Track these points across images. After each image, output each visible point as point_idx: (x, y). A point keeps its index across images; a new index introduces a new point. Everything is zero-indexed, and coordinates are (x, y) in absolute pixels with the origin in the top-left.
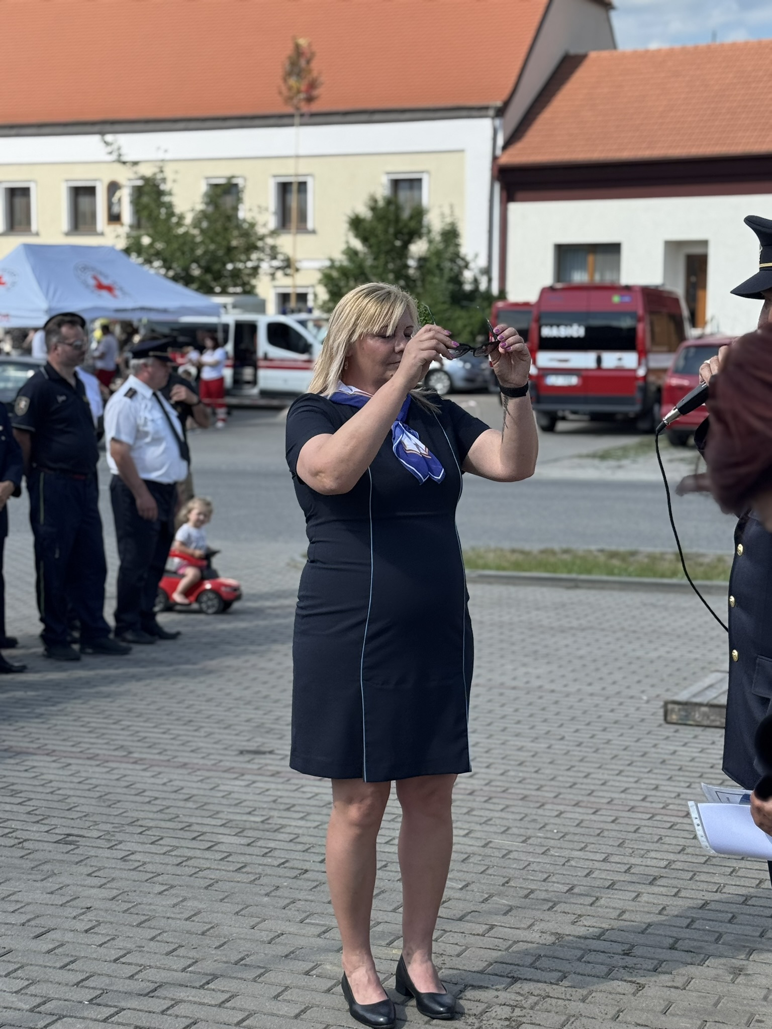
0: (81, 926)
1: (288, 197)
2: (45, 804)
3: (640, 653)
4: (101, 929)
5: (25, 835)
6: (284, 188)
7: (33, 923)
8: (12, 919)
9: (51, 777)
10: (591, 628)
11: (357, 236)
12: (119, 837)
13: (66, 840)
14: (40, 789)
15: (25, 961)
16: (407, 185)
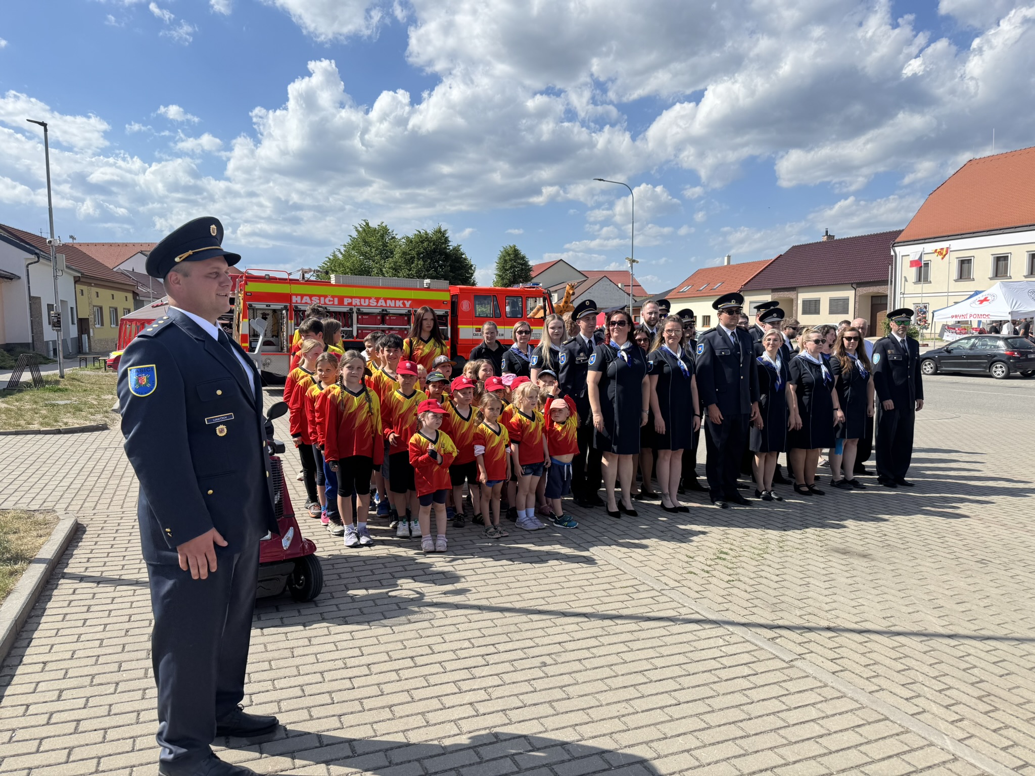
0: (982, 604)
2: (973, 542)
4: (993, 608)
5: (960, 555)
7: (956, 597)
8: (946, 592)
9: (980, 531)
12: (1011, 566)
13: (981, 561)
14: (972, 535)
15: (948, 613)
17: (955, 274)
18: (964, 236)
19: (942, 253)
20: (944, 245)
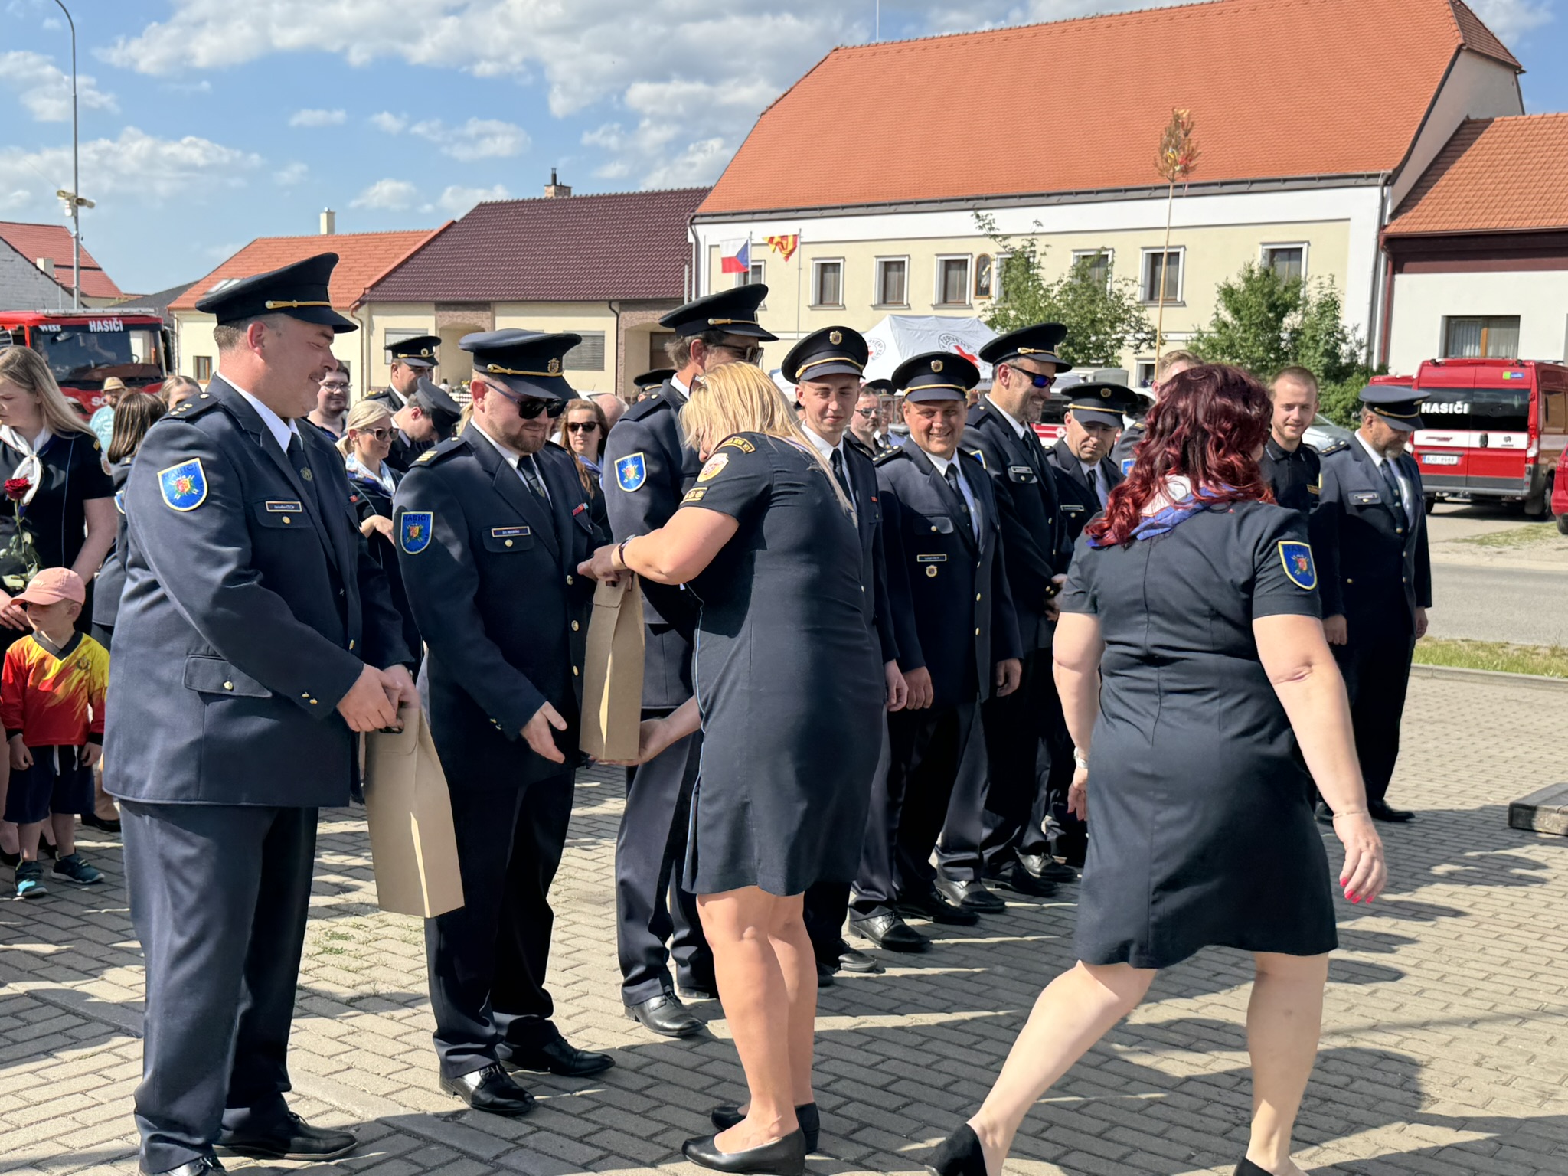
1: (1158, 268)
3: (1494, 752)
6: (1155, 259)
10: (1441, 721)
11: (1227, 308)
16: (1286, 254)
17: (810, 295)
18: (826, 213)
19: (786, 246)
20: (788, 228)
